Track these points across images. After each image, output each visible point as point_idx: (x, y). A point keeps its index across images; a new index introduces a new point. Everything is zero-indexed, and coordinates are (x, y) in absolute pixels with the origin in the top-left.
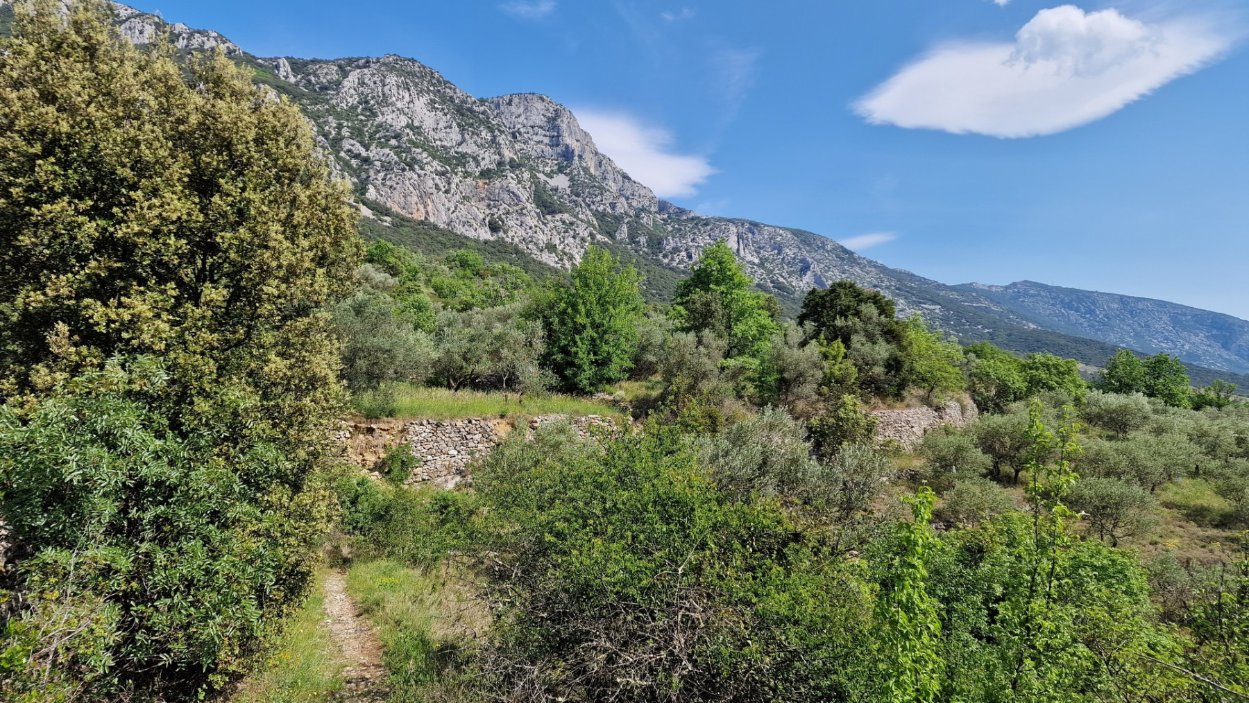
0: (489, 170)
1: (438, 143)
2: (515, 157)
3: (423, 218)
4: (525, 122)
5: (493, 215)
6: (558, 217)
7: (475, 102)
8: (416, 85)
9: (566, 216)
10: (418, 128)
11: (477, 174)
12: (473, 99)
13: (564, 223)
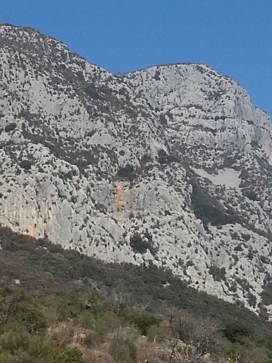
0: (130, 168)
1: (62, 134)
2: (165, 149)
3: (42, 236)
4: (178, 101)
5: (137, 228)
6: (227, 228)
7: (110, 79)
8: (33, 61)
9: (237, 228)
10: (35, 115)
11: (114, 173)
12: (108, 74)
13: (235, 236)
